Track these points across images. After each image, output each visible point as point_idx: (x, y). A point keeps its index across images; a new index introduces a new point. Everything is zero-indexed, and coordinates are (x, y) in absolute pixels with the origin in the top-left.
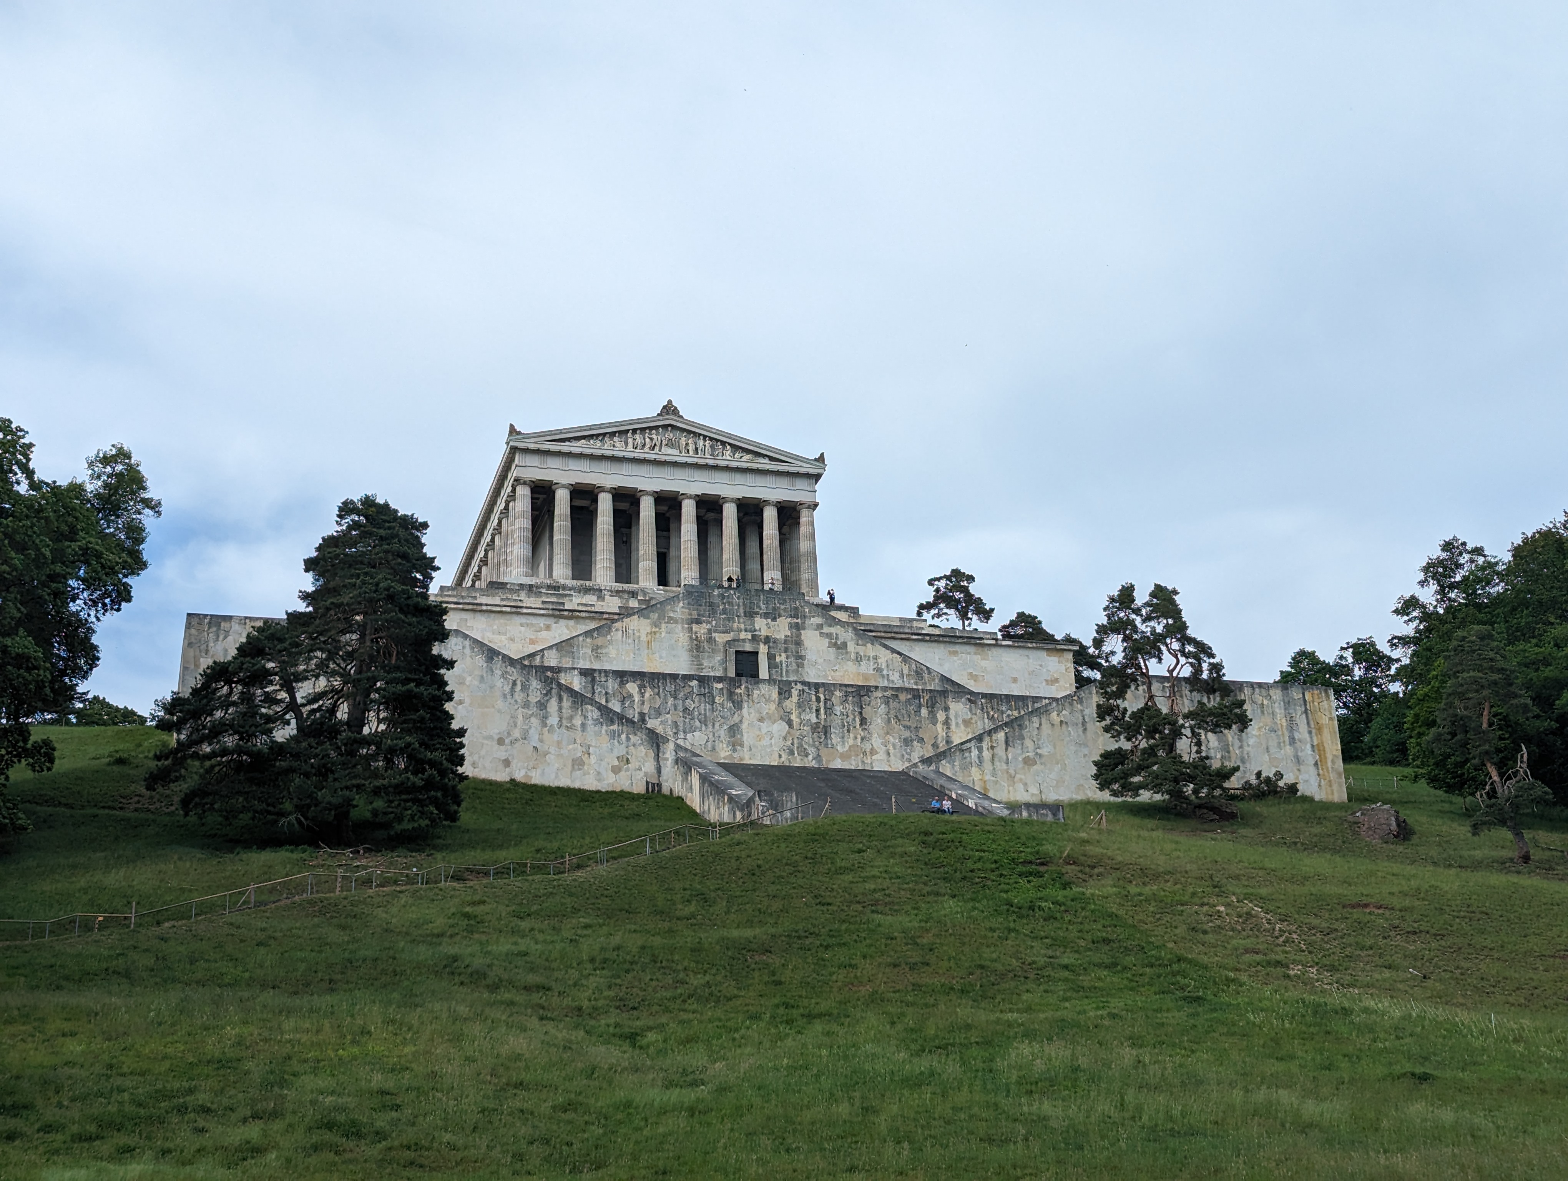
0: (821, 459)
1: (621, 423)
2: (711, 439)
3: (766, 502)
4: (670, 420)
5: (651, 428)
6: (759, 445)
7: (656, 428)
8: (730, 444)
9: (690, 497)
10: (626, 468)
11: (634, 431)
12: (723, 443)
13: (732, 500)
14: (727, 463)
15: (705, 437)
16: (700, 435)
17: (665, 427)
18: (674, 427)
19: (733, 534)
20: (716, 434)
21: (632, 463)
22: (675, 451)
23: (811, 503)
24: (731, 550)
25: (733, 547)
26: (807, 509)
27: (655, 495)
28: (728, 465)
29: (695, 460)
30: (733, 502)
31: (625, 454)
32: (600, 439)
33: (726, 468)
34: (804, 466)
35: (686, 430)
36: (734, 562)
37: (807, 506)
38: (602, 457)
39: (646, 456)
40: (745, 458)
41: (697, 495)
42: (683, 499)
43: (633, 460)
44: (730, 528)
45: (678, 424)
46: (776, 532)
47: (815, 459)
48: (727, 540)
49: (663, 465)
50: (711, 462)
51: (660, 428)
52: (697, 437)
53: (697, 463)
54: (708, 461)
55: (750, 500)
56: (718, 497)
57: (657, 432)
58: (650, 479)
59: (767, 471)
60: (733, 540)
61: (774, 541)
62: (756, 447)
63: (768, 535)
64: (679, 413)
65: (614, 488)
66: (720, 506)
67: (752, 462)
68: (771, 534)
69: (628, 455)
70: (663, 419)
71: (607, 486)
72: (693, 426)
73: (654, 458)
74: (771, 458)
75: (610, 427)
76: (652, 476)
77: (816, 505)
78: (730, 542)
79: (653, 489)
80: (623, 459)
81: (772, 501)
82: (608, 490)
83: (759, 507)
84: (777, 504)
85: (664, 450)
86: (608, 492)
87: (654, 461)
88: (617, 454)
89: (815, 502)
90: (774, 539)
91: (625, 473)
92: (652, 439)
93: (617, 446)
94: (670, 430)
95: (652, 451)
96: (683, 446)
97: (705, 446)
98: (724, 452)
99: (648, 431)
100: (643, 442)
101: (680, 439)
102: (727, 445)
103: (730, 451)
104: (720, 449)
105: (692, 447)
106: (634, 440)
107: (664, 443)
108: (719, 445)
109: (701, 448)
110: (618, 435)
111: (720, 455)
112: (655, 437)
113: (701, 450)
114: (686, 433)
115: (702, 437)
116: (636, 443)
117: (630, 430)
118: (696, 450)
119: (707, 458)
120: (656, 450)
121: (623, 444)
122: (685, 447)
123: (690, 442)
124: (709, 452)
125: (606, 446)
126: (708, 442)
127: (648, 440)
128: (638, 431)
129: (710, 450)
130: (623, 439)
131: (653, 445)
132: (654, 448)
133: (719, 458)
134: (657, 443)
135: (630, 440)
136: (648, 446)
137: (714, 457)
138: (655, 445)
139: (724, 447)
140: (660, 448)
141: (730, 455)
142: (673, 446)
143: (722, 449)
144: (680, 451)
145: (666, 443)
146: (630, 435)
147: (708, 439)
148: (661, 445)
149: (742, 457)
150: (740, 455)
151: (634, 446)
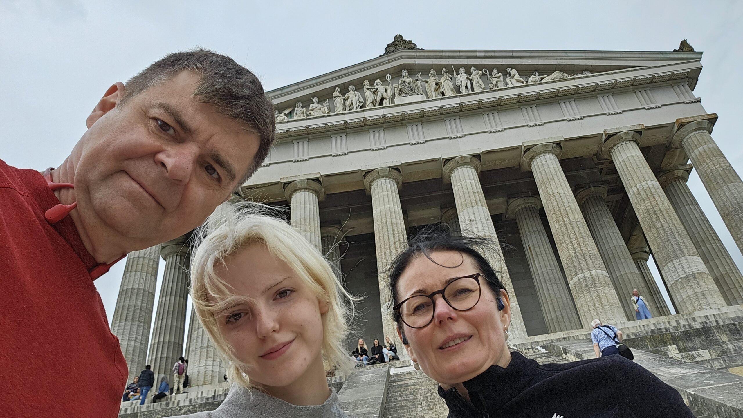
0: (685, 46)
1: (318, 80)
2: (478, 67)
3: (612, 138)
4: (403, 59)
6: (565, 54)
8: (512, 66)
9: (462, 162)
13: (546, 149)
14: (516, 91)
17: (397, 73)
18: (412, 70)
19: (566, 204)
20: (485, 57)
21: (347, 134)
22: (418, 98)
23: (700, 119)
24: (573, 237)
25: (576, 228)
26: (695, 130)
27: (395, 173)
28: (519, 95)
29: (458, 100)
30: (549, 152)
31: (328, 120)
32: (287, 112)
33: (518, 102)
34: (659, 67)
35: (432, 66)
36: (588, 258)
37: (694, 126)
38: (290, 136)
39: (366, 114)
40: (547, 79)
41: (477, 156)
42: (451, 171)
43: (346, 128)
44: (557, 196)
45: (418, 61)
46: (654, 183)
47: (675, 50)
48: (558, 221)
49: (402, 125)
50: (487, 97)
51: (388, 75)
52: (454, 72)
53: (461, 104)
54: (481, 97)
55: (582, 141)
56: (516, 152)
57: (384, 81)
58: (381, 151)
59: (594, 91)
60: (571, 217)
61: (657, 198)
62: (562, 58)
63: (642, 192)
64: (415, 45)
65: (316, 180)
66: (525, 165)
67: (562, 80)
68: (646, 187)
69: (334, 120)
70: (389, 62)
71: (301, 178)
72: (441, 57)
73: (384, 116)
74: (594, 70)
75: (300, 90)
76: (384, 146)
77: (713, 120)
78: (567, 221)
79: (391, 165)
80: (328, 131)
81: (627, 133)
82: (305, 185)
83: (606, 156)
84: (638, 136)
85: (397, 101)
86: (305, 189)
87: (385, 122)
88: (312, 123)
89: (706, 117)
90: (656, 196)
91: (334, 153)
92: (375, 92)
93: (314, 114)
94: (405, 73)
95: (377, 106)
96: (433, 89)
97: (471, 80)
98: (508, 80)
99: (366, 82)
100: (362, 100)
101: (427, 82)
102: (509, 70)
103: (517, 76)
104: (499, 77)
105: (447, 86)
106: (345, 100)
107: (397, 91)
108: (495, 71)
109: (464, 84)
110: (315, 100)
111: (501, 85)
112: (381, 88)
113: (466, 87)
114: (433, 71)
115: (462, 70)
116: (348, 103)
117: (335, 87)
118: (457, 89)
119: (478, 93)
120: (384, 105)
121: (327, 110)
122: (436, 90)
123: (442, 80)
124: (480, 86)
125: (295, 118)
126: (474, 73)
127: (368, 94)
128: (350, 88)
129: (481, 82)
130: (327, 103)
131: (379, 99)
132: (381, 103)
133: (500, 88)
134: (385, 95)
135: (339, 101)
136: (369, 101)
137: (491, 91)
138: (383, 99)
139: (506, 74)
140: (392, 100)
141: (518, 81)
142: (413, 91)
143: (502, 77)
144: (427, 97)
145: (401, 91)
146: (335, 94)
147: (473, 68)
148: (394, 95)
149: (542, 79)
150: (537, 78)
151: (347, 108)
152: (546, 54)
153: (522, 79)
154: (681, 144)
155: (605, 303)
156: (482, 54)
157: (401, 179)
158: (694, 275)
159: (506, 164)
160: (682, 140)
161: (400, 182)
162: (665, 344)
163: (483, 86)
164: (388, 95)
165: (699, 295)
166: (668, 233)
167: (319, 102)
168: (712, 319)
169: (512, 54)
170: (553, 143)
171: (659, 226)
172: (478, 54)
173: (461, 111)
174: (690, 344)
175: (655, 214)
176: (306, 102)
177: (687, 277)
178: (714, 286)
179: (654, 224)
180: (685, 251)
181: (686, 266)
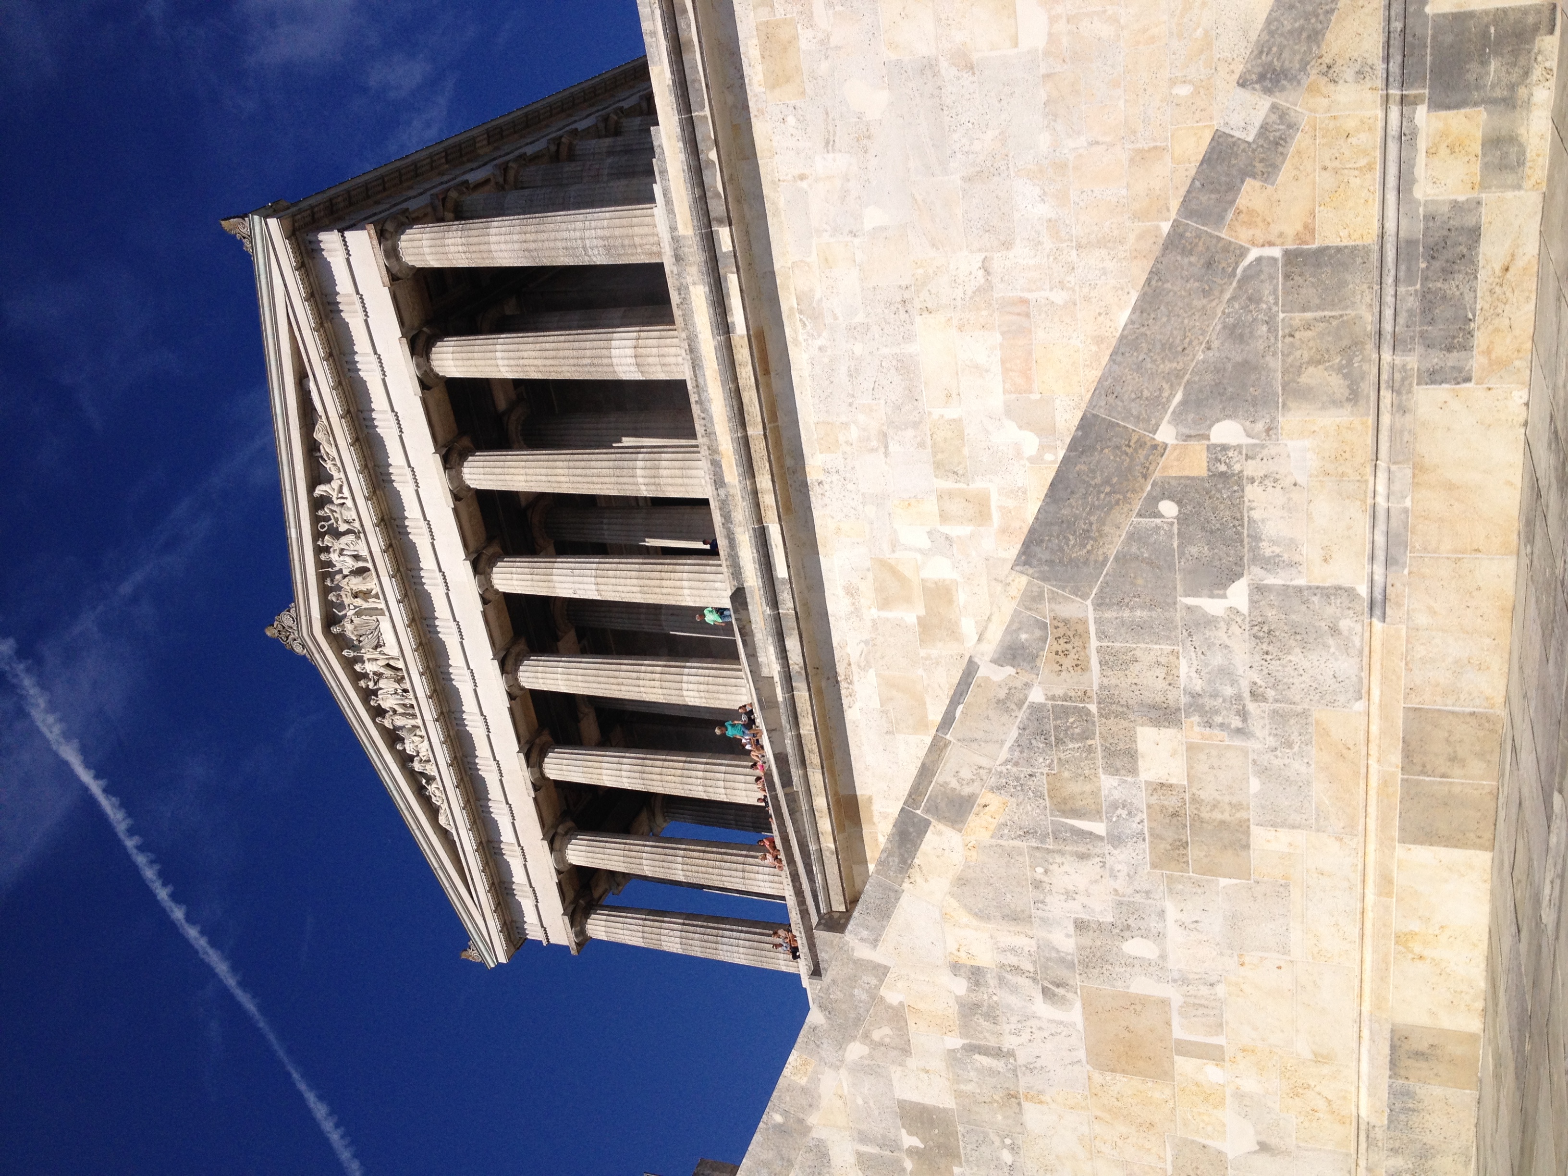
2: (318, 537)
4: (313, 633)
5: (355, 675)
7: (348, 663)
9: (485, 582)
12: (318, 502)
14: (362, 498)
15: (319, 551)
16: (320, 563)
17: (338, 641)
20: (299, 527)
21: (452, 712)
23: (379, 252)
27: (510, 665)
30: (459, 470)
31: (436, 740)
32: (426, 782)
39: (420, 690)
40: (331, 452)
41: (475, 564)
42: (498, 593)
43: (446, 717)
45: (316, 614)
50: (376, 542)
51: (344, 652)
52: (330, 570)
57: (360, 660)
58: (477, 677)
65: (528, 755)
67: (330, 431)
69: (435, 733)
70: (321, 651)
71: (527, 773)
73: (421, 674)
76: (467, 672)
79: (498, 671)
81: (417, 365)
82: (536, 767)
85: (393, 651)
86: (541, 766)
88: (442, 757)
89: (375, 242)
91: (483, 730)
92: (379, 675)
94: (338, 630)
95: (405, 675)
97: (343, 551)
99: (362, 684)
102: (317, 494)
104: (332, 511)
106: (395, 711)
108: (320, 513)
110: (399, 747)
111: (350, 514)
112: (371, 666)
115: (323, 557)
116: (400, 710)
117: (376, 724)
118: (362, 572)
120: (402, 668)
123: (348, 589)
124: (355, 544)
125: (435, 774)
127: (383, 683)
128: (373, 702)
130: (402, 734)
131: (392, 673)
132: (399, 670)
133: (355, 516)
135: (400, 721)
137: (363, 531)
138: (391, 667)
139: (326, 501)
140: (394, 658)
142: (374, 631)
143: (333, 508)
144: (381, 614)
146: (387, 723)
147: (320, 543)
149: (331, 458)
151: (410, 711)
170: (445, 468)
176: (403, 758)
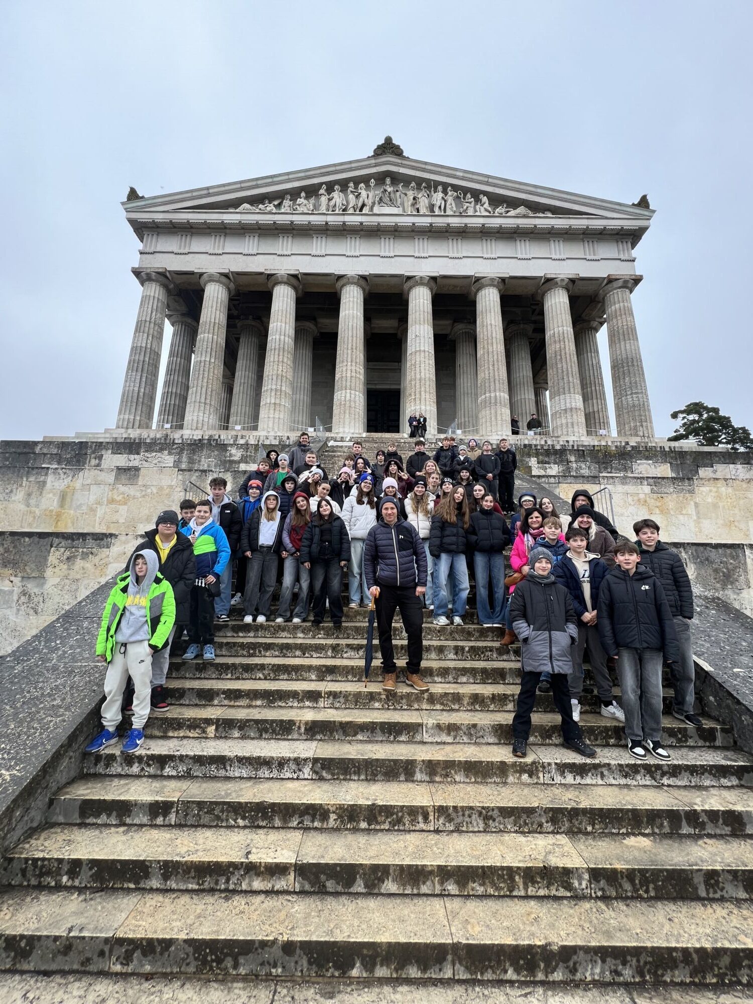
0: (644, 203)
1: (307, 173)
2: (455, 188)
3: (549, 282)
4: (389, 164)
5: (357, 181)
6: (535, 189)
7: (365, 180)
8: (485, 193)
9: (421, 282)
10: (318, 246)
11: (330, 187)
12: (476, 195)
13: (492, 283)
14: (482, 221)
15: (445, 186)
16: (437, 184)
17: (380, 178)
18: (396, 178)
19: (494, 335)
20: (463, 179)
21: (327, 236)
22: (394, 210)
23: (627, 278)
24: (491, 363)
25: (495, 357)
26: (620, 288)
27: (363, 282)
28: (483, 225)
29: (429, 220)
30: (494, 286)
31: (312, 218)
32: (276, 203)
33: (481, 232)
34: (613, 219)
35: (414, 178)
36: (497, 382)
37: (620, 283)
38: (276, 229)
39: (347, 218)
40: (512, 213)
41: (434, 279)
42: (411, 288)
43: (327, 230)
44: (489, 327)
45: (402, 170)
46: (569, 329)
47: (633, 204)
48: (484, 348)
49: (377, 235)
50: (455, 222)
51: (372, 180)
53: (431, 224)
54: (450, 220)
55: (524, 281)
56: (468, 280)
57: (368, 187)
58: (354, 259)
59: (549, 233)
60: (495, 347)
61: (567, 343)
62: (531, 193)
63: (556, 335)
64: (402, 152)
65: (295, 276)
66: (473, 294)
67: (525, 216)
68: (561, 332)
69: (316, 220)
70: (376, 165)
71: (283, 272)
72: (424, 170)
73: (361, 223)
74: (557, 211)
75: (289, 181)
76: (357, 254)
77: (637, 280)
78: (490, 350)
79: (361, 273)
80: (310, 229)
81: (562, 280)
82: (285, 280)
83: (539, 298)
84: (571, 286)
85: (376, 210)
86: (285, 283)
87: (362, 230)
88: (298, 219)
89: (633, 277)
90: (566, 340)
91: (314, 253)
92: (358, 197)
93: (301, 209)
94: (388, 181)
95: (358, 212)
96: (410, 203)
97: (445, 201)
98: (478, 207)
99: (351, 184)
100: (345, 202)
101: (406, 195)
102: (481, 196)
103: (486, 205)
104: (470, 203)
105: (423, 203)
106: (330, 200)
107: (377, 199)
108: (469, 195)
109: (438, 204)
110: (303, 194)
111: (470, 212)
112: (364, 193)
113: (440, 207)
114: (413, 184)
115: (440, 188)
116: (332, 203)
117: (322, 184)
118: (431, 207)
119: (448, 216)
120: (364, 212)
121: (311, 208)
122: (413, 205)
123: (420, 196)
124: (451, 209)
125: (283, 211)
126: (450, 193)
127: (351, 197)
128: (336, 187)
129: (454, 205)
130: (312, 200)
131: (360, 205)
132: (361, 210)
133: (468, 214)
134: (366, 201)
135: (324, 199)
136: (351, 205)
137: (461, 216)
138: (364, 205)
139: (478, 200)
140: (372, 209)
141: (486, 210)
142: (392, 202)
143: (473, 203)
144: (404, 210)
145: (381, 199)
146: (322, 191)
147: (450, 188)
148: (374, 204)
149: (508, 212)
150: (503, 210)
152: (517, 186)
153: (490, 209)
154: (604, 299)
155: (499, 418)
156: (461, 174)
157: (367, 288)
158: (571, 409)
159: (457, 291)
160: (606, 295)
161: (367, 291)
162: (529, 456)
163: (455, 209)
164: (369, 202)
165: (570, 425)
166: (565, 373)
167: (307, 198)
168: (571, 443)
169: (487, 179)
170: (499, 278)
171: (559, 366)
172: (458, 174)
173: (430, 231)
174: (547, 459)
175: (561, 355)
176: (294, 194)
177: (566, 410)
178: (582, 419)
179: (556, 364)
180: (572, 390)
181: (568, 401)
